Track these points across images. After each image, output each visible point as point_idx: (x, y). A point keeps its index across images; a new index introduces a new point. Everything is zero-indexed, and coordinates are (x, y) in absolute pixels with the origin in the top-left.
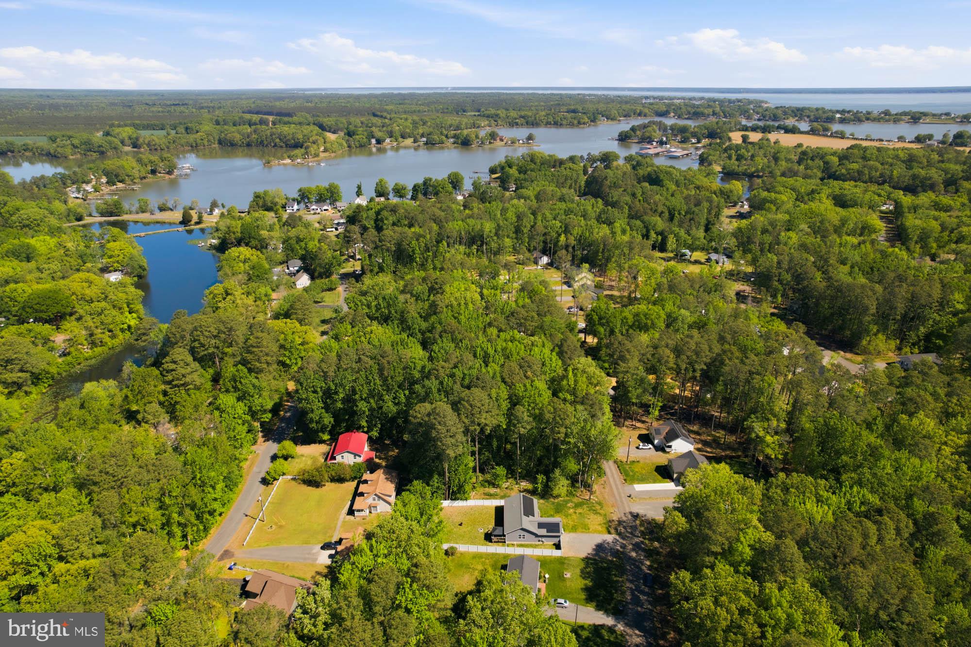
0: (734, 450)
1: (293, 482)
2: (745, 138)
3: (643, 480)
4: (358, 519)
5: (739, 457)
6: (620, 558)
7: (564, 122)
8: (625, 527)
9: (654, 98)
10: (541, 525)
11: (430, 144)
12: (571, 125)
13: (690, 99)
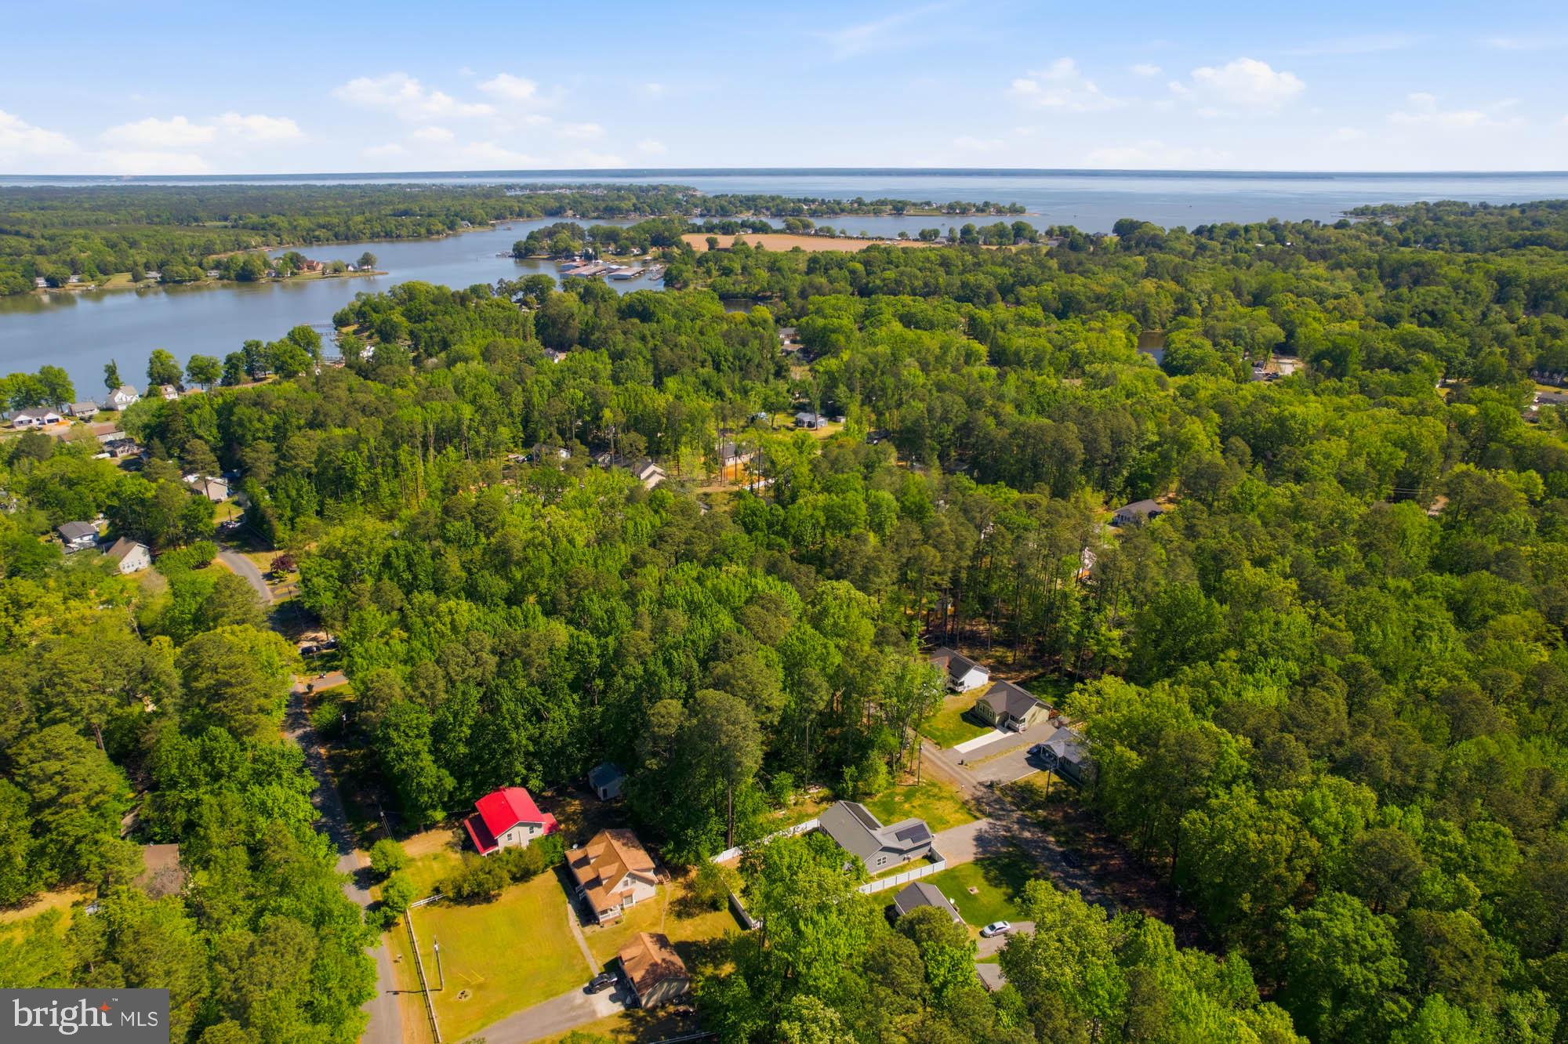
0: (1031, 668)
1: (436, 909)
2: (712, 243)
3: (960, 738)
4: (607, 927)
5: (1043, 675)
6: (1015, 845)
7: (404, 232)
8: (988, 804)
9: (522, 188)
10: (900, 836)
11: (171, 283)
12: (416, 237)
13: (579, 188)
